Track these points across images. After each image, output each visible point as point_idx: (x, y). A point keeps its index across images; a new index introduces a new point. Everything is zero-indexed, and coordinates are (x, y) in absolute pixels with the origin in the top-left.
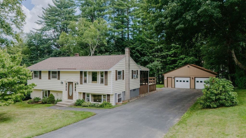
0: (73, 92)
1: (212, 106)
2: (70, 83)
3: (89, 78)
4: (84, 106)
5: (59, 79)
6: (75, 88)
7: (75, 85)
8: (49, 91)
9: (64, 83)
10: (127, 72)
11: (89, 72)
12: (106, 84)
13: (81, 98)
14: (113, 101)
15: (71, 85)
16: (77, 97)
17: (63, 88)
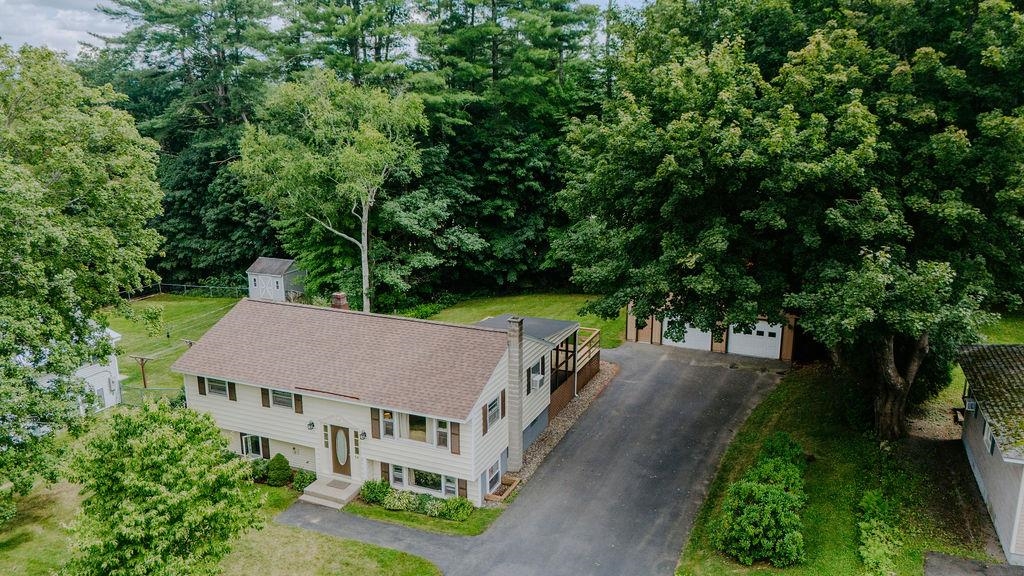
3: (401, 426)
4: (389, 509)
5: (299, 410)
6: (357, 443)
7: (356, 436)
8: (266, 441)
9: (319, 428)
11: (400, 415)
12: (456, 451)
13: (378, 479)
15: (341, 435)
16: (363, 474)
17: (317, 439)
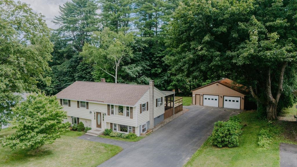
0: (101, 122)
1: (218, 146)
2: (98, 113)
3: (116, 110)
4: (111, 136)
5: (88, 108)
6: (103, 117)
7: (103, 115)
8: (78, 118)
9: (93, 113)
10: (151, 104)
11: (116, 106)
12: (132, 118)
13: (109, 128)
14: (138, 133)
15: (99, 115)
16: (105, 127)
17: (92, 117)
